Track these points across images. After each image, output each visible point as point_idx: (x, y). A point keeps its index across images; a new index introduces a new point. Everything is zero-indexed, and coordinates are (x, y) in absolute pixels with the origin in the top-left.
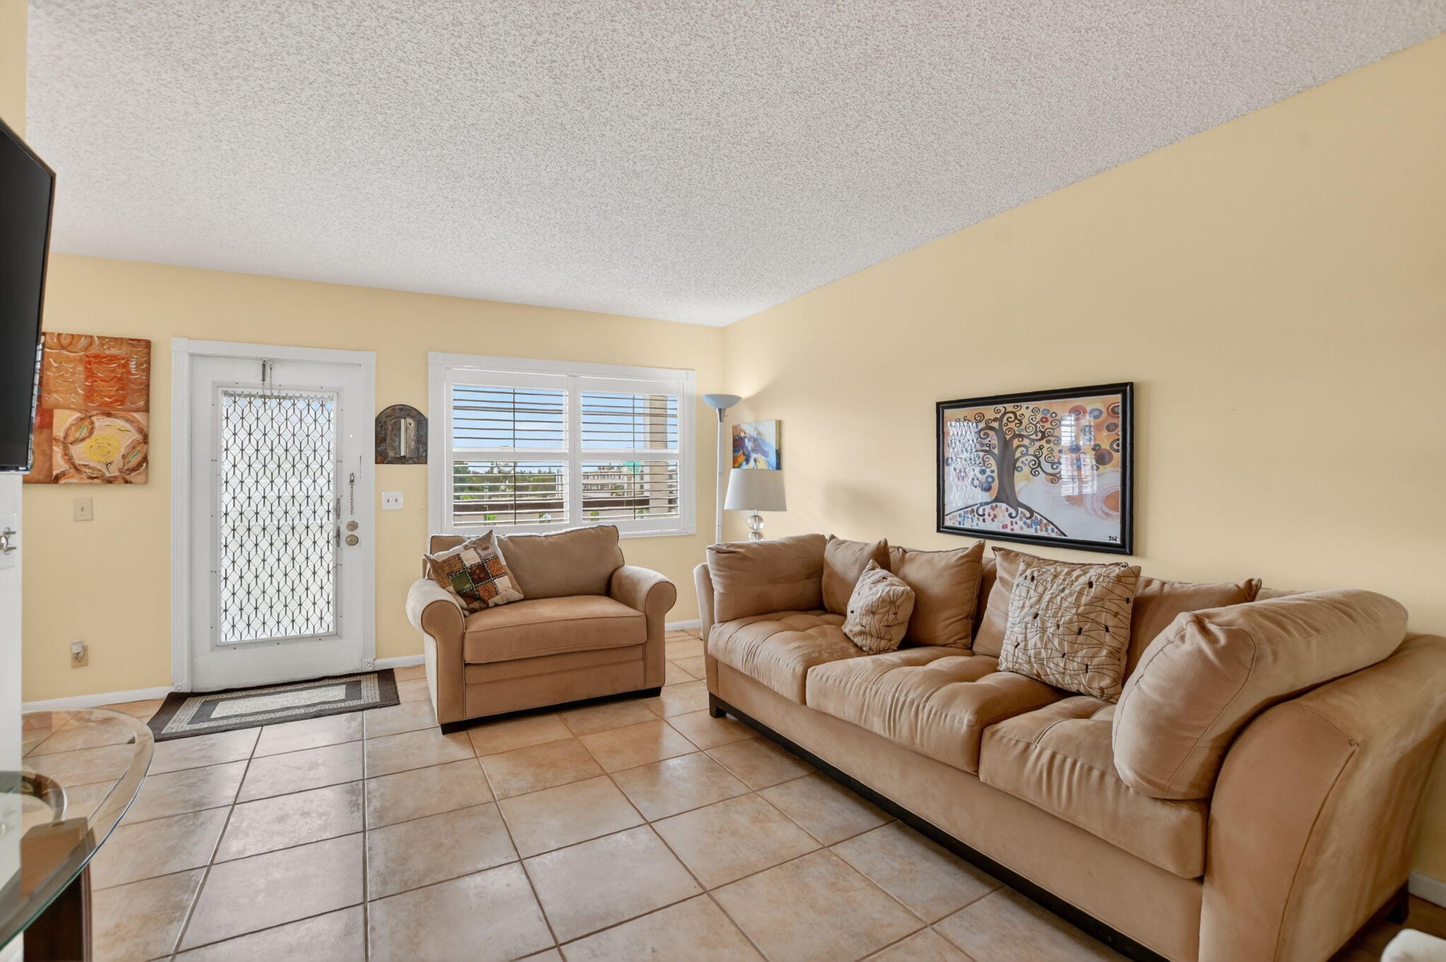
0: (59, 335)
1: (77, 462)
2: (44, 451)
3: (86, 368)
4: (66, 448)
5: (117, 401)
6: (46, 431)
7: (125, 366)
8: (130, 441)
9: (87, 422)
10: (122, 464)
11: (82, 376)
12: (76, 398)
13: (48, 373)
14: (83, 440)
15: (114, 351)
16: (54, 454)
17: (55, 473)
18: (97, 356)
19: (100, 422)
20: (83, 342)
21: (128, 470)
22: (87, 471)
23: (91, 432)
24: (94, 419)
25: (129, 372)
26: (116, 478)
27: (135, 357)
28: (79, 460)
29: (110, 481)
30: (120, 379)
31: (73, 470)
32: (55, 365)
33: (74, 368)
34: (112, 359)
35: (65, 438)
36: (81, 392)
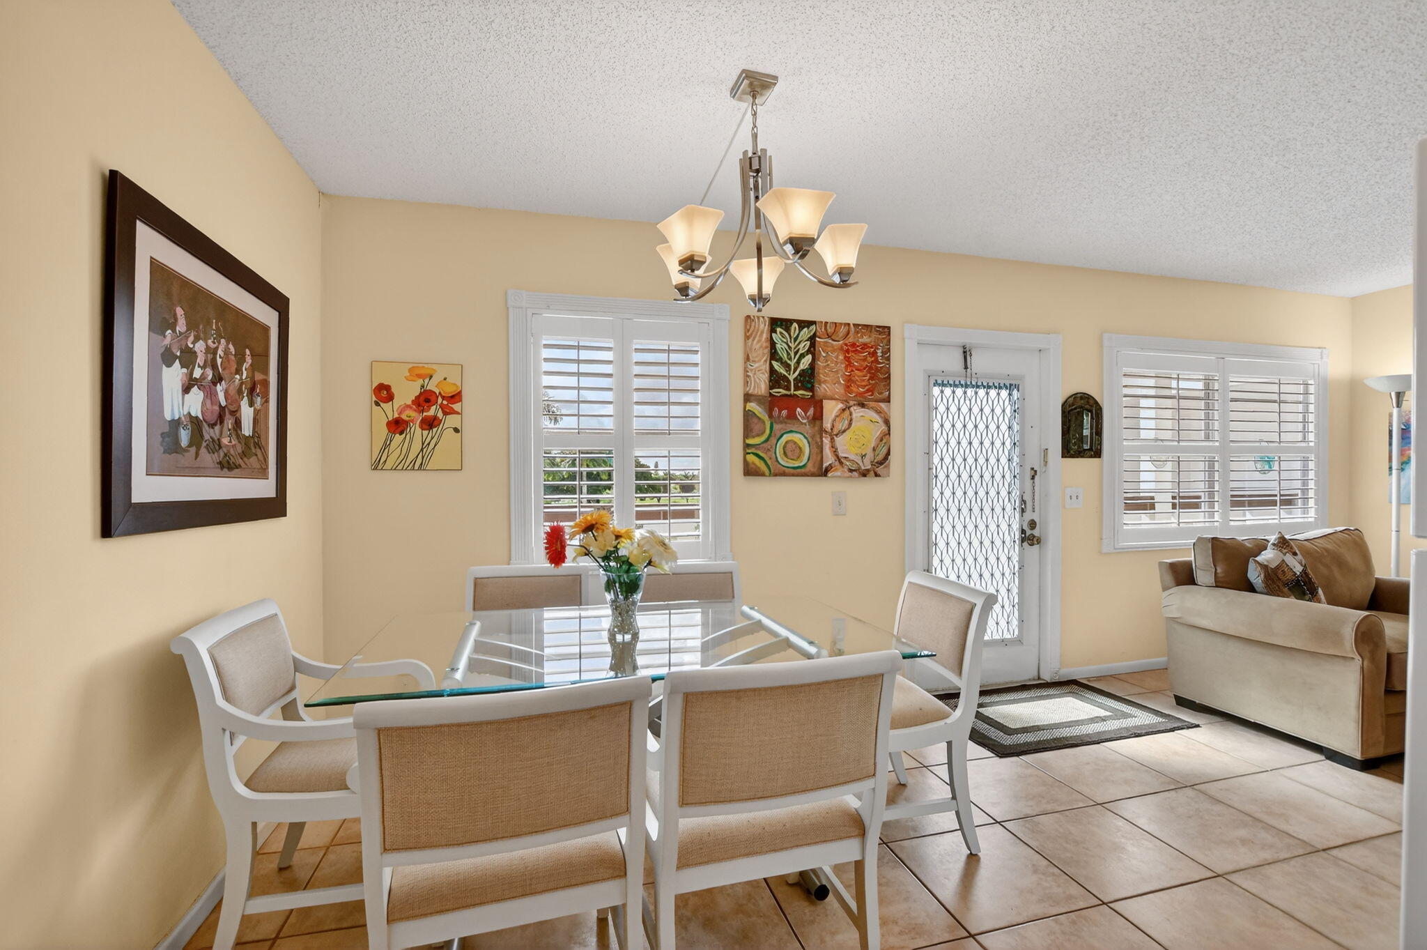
0: (826, 323)
1: (841, 454)
2: (817, 443)
3: (845, 357)
4: (832, 440)
5: (868, 391)
6: (818, 423)
7: (874, 354)
8: (879, 433)
9: (847, 412)
10: (872, 455)
11: (843, 366)
12: (839, 390)
13: (819, 363)
14: (844, 431)
15: (865, 339)
16: (824, 444)
17: (825, 465)
18: (853, 345)
19: (857, 412)
20: (843, 330)
21: (877, 463)
22: (848, 463)
23: (850, 424)
24: (852, 409)
25: (876, 361)
26: (868, 470)
27: (881, 345)
28: (842, 453)
29: (864, 474)
30: (870, 368)
31: (837, 463)
32: (824, 355)
33: (837, 357)
34: (865, 346)
35: (832, 429)
36: (842, 382)
